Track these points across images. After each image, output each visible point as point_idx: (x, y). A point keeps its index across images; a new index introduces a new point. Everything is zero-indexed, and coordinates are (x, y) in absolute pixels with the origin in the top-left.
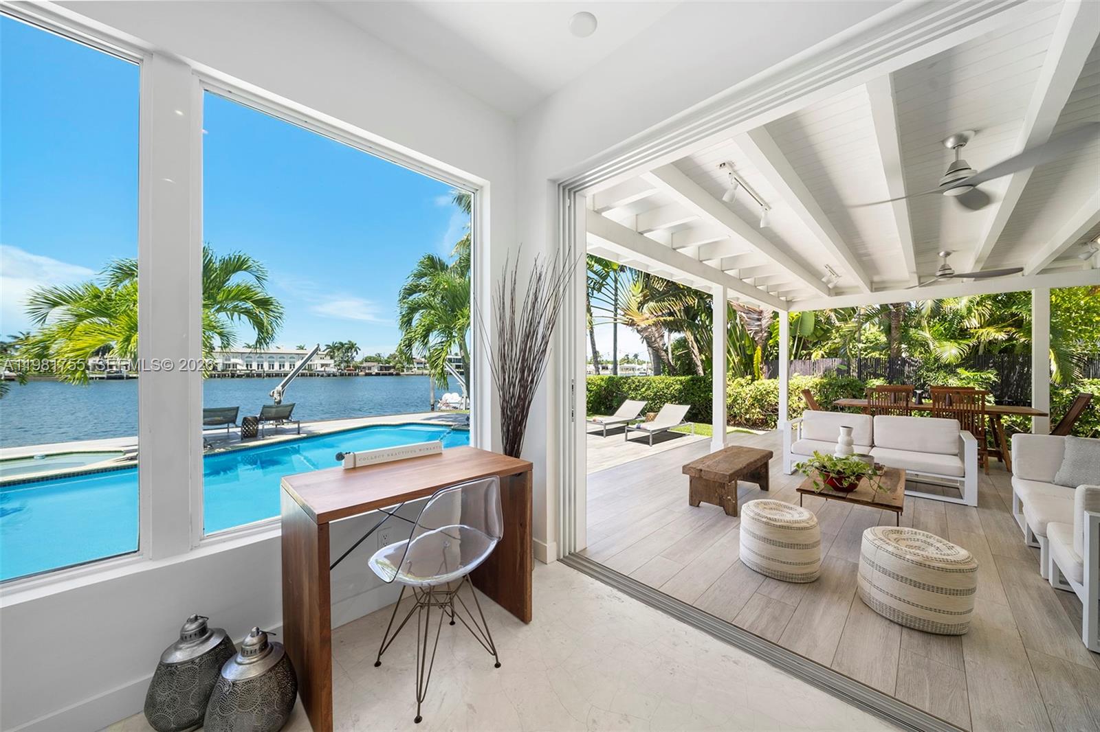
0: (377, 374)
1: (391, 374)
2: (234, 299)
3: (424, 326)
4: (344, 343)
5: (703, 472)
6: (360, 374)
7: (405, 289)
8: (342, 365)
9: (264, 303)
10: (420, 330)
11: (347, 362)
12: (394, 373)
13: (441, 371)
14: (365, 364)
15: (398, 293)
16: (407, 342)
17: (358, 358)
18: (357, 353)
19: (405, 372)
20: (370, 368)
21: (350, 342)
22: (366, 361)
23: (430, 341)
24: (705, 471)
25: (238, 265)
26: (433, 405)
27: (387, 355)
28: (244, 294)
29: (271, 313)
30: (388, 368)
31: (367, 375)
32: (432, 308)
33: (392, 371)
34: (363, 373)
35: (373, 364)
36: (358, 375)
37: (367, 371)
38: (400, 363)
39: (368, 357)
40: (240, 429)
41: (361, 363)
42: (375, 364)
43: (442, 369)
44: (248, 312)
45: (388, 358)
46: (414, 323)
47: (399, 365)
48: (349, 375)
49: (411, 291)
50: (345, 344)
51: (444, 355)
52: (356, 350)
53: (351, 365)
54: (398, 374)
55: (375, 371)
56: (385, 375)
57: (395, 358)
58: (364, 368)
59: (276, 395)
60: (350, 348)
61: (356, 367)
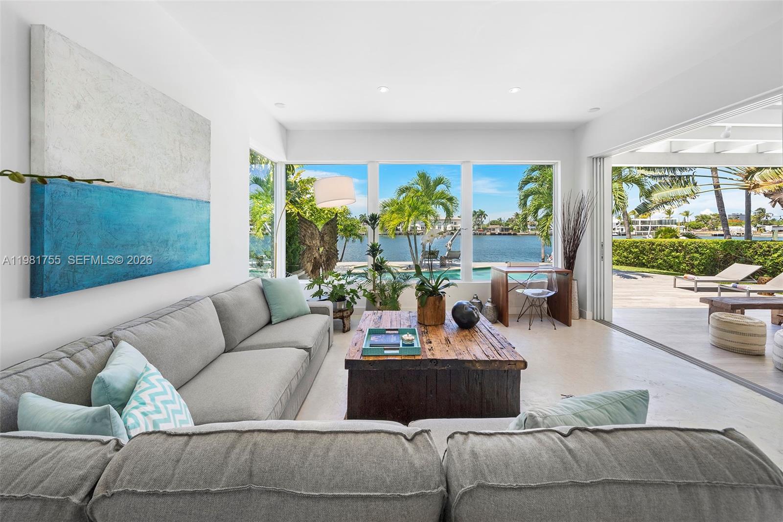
0: (500, 234)
1: (510, 234)
2: (439, 198)
3: (535, 206)
4: (476, 211)
5: (713, 302)
6: (487, 233)
7: (523, 181)
8: (475, 227)
9: (451, 199)
10: (532, 209)
11: (478, 225)
12: (512, 233)
13: (546, 234)
14: (490, 227)
15: (518, 184)
16: (524, 216)
17: (486, 222)
18: (485, 219)
19: (521, 233)
20: (494, 229)
21: (480, 210)
22: (491, 225)
23: (539, 215)
24: (715, 301)
25: (439, 181)
26: (544, 259)
27: (507, 219)
28: (442, 195)
29: (453, 204)
30: (508, 229)
31: (492, 234)
32: (540, 193)
33: (510, 231)
34: (489, 233)
35: (496, 226)
36: (486, 234)
37: (492, 232)
38: (517, 225)
39: (492, 221)
40: (439, 262)
41: (488, 225)
42: (498, 226)
43: (547, 233)
44: (442, 204)
45: (507, 221)
46: (528, 203)
47: (516, 227)
48: (480, 234)
49: (526, 182)
50: (478, 212)
51: (548, 224)
52: (484, 216)
53: (481, 227)
54: (515, 234)
55: (498, 231)
56: (505, 234)
57: (513, 222)
58: (490, 229)
59: (448, 246)
60: (480, 215)
61: (484, 229)
